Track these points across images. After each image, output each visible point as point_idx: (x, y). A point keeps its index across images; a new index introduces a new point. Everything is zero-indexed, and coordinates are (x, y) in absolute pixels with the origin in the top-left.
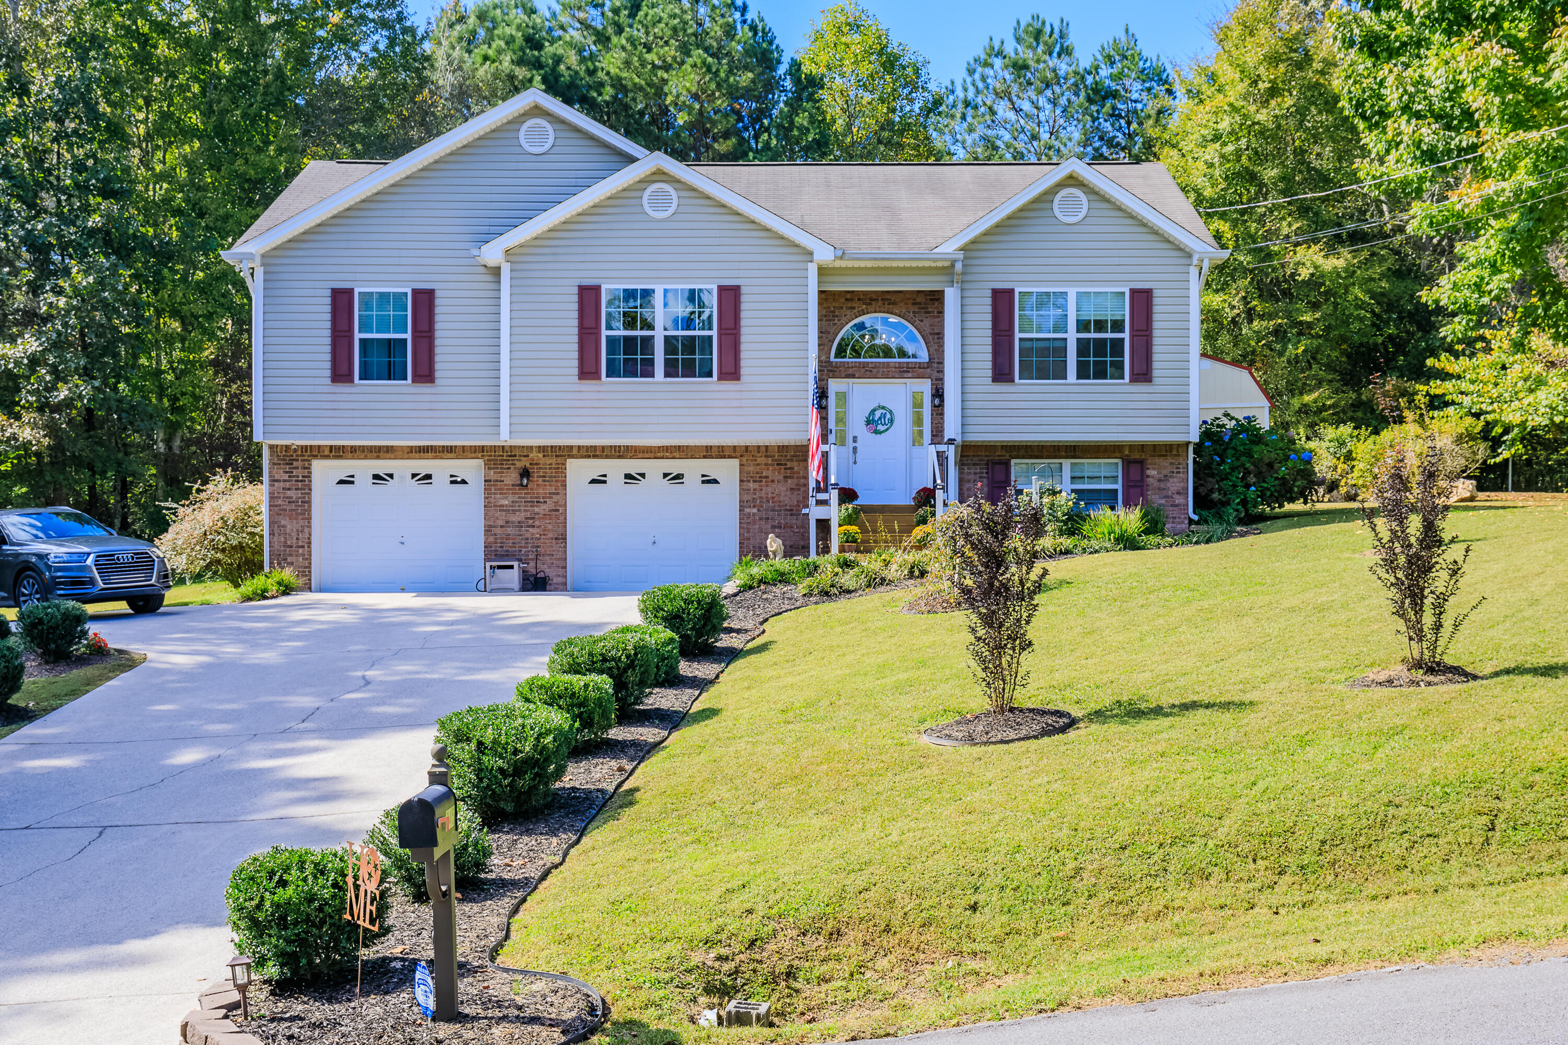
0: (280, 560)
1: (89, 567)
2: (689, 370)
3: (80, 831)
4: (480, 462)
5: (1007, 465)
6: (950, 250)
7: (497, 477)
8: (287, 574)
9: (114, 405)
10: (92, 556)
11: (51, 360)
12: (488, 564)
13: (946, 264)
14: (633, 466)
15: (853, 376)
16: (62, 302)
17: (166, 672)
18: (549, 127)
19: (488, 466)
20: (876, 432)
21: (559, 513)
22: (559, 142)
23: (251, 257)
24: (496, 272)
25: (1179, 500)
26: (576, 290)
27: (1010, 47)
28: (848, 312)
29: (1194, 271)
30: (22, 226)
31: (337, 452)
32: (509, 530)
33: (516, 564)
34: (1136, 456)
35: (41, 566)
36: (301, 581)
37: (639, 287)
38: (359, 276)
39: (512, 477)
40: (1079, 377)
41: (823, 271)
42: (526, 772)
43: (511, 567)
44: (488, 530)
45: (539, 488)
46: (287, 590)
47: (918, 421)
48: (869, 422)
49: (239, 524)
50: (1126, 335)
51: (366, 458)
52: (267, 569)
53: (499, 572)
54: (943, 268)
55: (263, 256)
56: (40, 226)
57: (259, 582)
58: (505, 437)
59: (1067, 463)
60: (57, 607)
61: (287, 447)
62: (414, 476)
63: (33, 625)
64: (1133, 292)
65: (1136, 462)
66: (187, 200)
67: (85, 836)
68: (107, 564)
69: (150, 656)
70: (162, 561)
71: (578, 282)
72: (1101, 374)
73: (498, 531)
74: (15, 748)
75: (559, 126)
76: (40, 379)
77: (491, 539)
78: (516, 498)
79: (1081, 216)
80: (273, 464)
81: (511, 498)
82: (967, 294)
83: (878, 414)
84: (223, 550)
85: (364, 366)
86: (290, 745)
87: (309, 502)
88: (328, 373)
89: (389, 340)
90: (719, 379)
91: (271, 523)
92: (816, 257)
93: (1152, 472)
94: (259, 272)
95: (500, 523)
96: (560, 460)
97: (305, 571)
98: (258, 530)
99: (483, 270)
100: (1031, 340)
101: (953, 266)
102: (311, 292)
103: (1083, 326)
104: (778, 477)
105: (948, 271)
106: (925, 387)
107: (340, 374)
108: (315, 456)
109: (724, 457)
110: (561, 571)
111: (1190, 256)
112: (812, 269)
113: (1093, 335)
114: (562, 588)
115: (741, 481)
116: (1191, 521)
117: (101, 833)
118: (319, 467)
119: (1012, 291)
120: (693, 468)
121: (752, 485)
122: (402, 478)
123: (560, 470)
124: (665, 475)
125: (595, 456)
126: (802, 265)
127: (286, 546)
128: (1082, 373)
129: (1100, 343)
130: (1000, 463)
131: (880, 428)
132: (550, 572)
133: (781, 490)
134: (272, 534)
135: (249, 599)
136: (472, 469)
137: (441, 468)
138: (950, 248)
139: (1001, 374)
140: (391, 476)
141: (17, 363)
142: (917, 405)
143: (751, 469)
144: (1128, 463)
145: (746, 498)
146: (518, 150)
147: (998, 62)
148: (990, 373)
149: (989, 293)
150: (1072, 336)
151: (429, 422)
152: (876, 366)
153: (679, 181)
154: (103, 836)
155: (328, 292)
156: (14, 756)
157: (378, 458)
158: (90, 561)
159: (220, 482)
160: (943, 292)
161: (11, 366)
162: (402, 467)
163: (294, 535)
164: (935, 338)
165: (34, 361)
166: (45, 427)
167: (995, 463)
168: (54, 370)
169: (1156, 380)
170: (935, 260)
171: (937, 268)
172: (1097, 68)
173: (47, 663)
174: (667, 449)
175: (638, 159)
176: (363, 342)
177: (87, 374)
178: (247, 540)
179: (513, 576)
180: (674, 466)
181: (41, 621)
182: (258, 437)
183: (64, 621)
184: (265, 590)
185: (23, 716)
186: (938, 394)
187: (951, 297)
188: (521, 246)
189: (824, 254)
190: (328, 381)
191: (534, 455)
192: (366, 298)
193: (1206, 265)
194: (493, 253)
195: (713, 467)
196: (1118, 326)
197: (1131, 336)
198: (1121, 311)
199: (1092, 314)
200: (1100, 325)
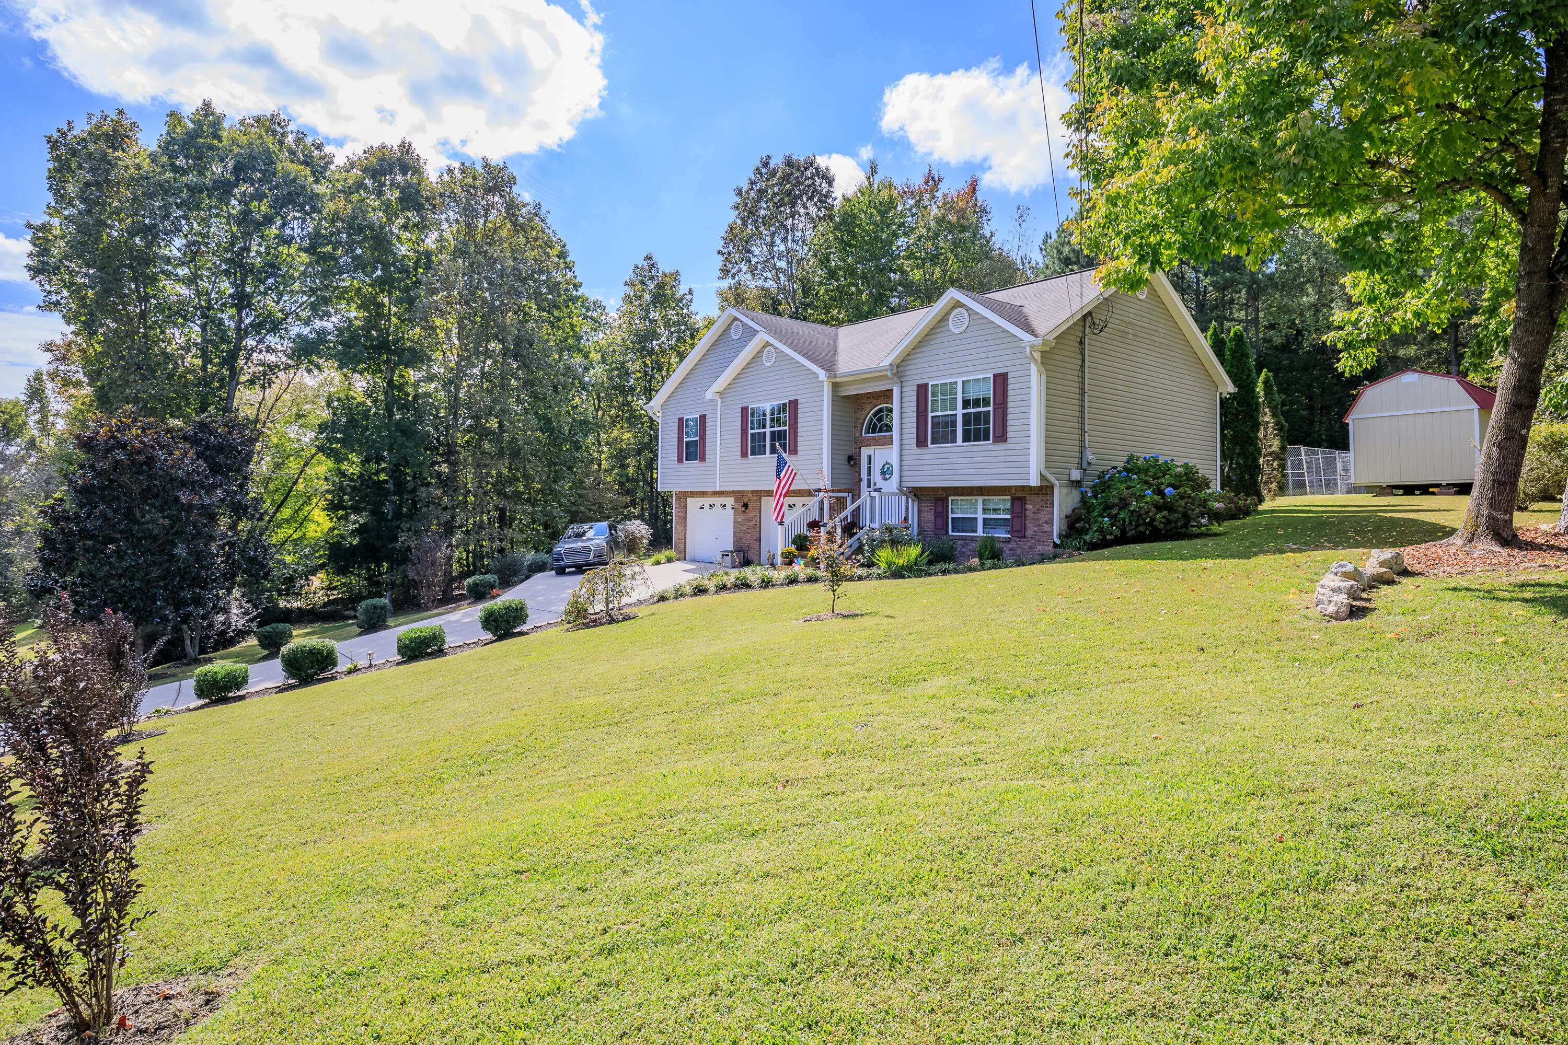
0: (677, 544)
4: (730, 498)
7: (737, 504)
15: (871, 445)
19: (732, 500)
20: (887, 479)
25: (1047, 528)
28: (869, 406)
31: (703, 494)
32: (741, 535)
34: (1019, 495)
36: (681, 556)
39: (741, 507)
40: (964, 441)
44: (735, 534)
45: (751, 512)
48: (883, 473)
50: (991, 409)
59: (980, 499)
62: (721, 505)
64: (995, 376)
65: (1018, 498)
72: (976, 438)
73: (738, 535)
77: (736, 539)
79: (965, 326)
80: (676, 500)
81: (742, 518)
82: (904, 390)
83: (886, 468)
87: (685, 518)
90: (789, 454)
91: (675, 528)
93: (1029, 507)
95: (738, 530)
97: (683, 551)
100: (937, 417)
103: (966, 404)
108: (687, 497)
113: (971, 410)
116: (1056, 546)
118: (689, 501)
119: (927, 384)
122: (718, 506)
127: (678, 539)
128: (966, 439)
129: (977, 415)
130: (941, 500)
131: (888, 476)
134: (675, 533)
137: (726, 501)
139: (921, 442)
140: (714, 505)
144: (1013, 500)
148: (915, 441)
149: (915, 388)
150: (960, 412)
151: (702, 480)
152: (880, 437)
160: (892, 391)
163: (681, 534)
167: (937, 500)
169: (1009, 441)
171: (889, 374)
187: (896, 393)
196: (986, 402)
197: (994, 409)
198: (989, 391)
199: (972, 396)
200: (977, 403)
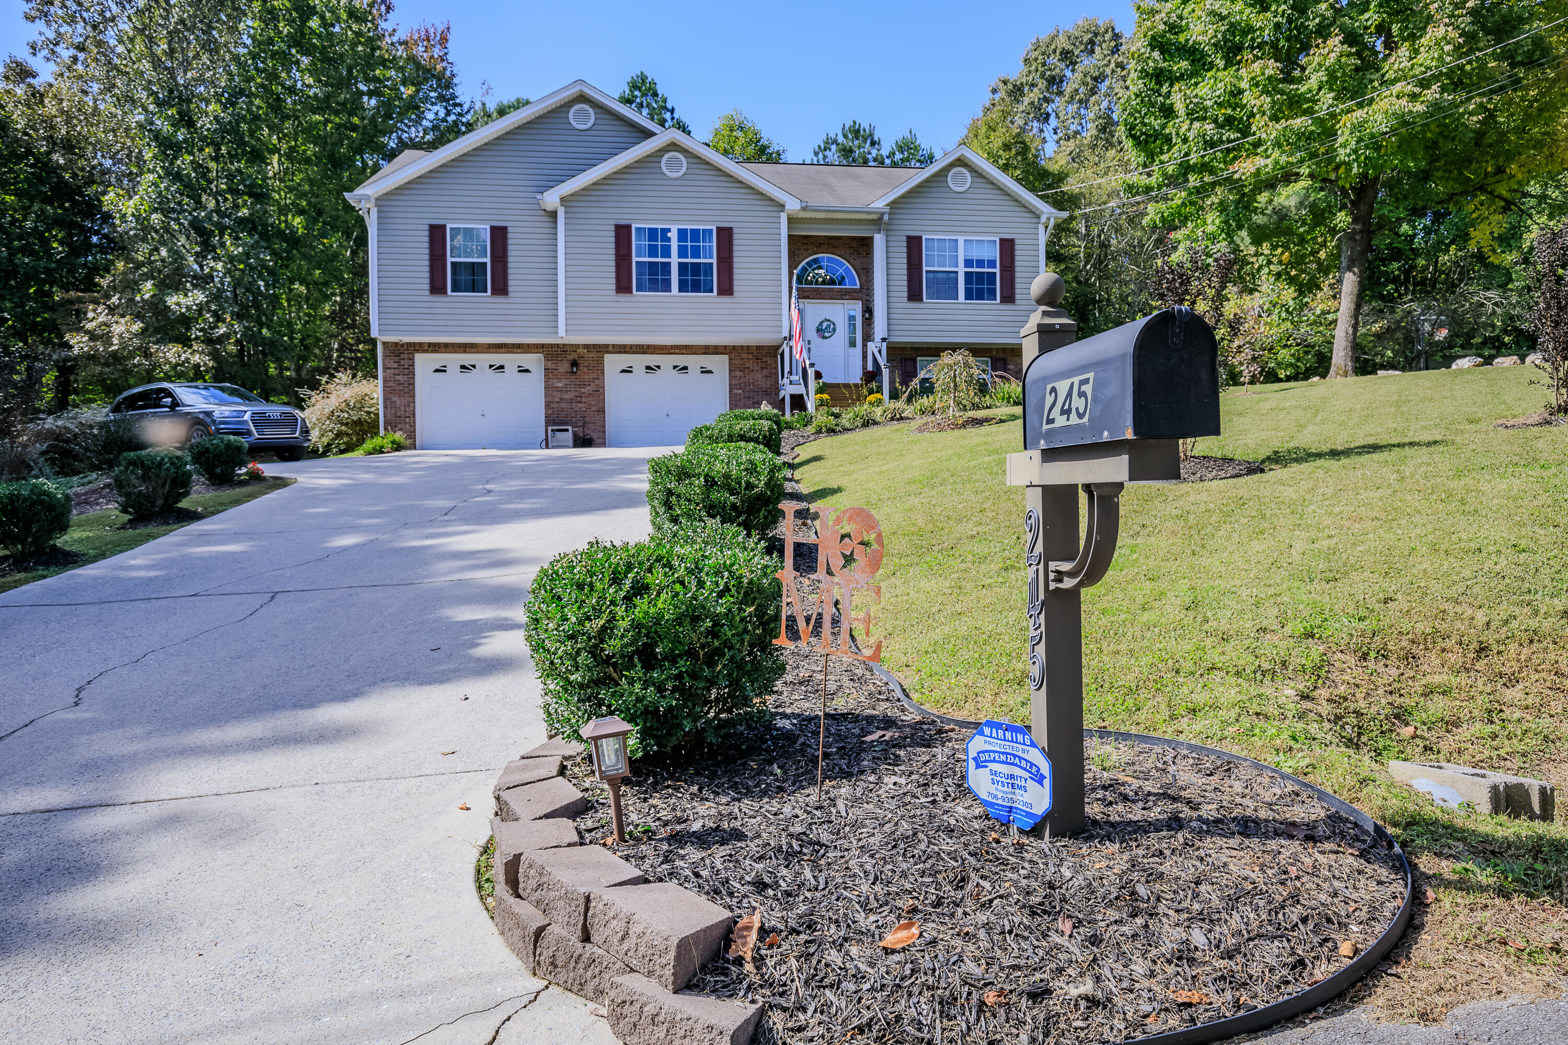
0: (392, 425)
1: (246, 422)
2: (696, 287)
3: (250, 597)
4: (541, 356)
5: (915, 361)
6: (881, 205)
7: (554, 366)
8: (399, 436)
9: (260, 341)
10: (248, 414)
11: (213, 307)
12: (550, 428)
13: (875, 217)
14: (652, 360)
15: (808, 298)
16: (220, 266)
17: (314, 489)
18: (591, 111)
19: (547, 358)
20: (824, 337)
21: (599, 393)
22: (598, 122)
23: (367, 198)
24: (553, 215)
26: (613, 228)
27: (841, 139)
28: (805, 253)
29: (1041, 228)
30: (190, 214)
31: (434, 348)
32: (563, 405)
33: (570, 428)
34: (1001, 355)
35: (208, 420)
36: (408, 442)
37: (659, 226)
38: (450, 216)
39: (564, 367)
40: (966, 298)
41: (791, 220)
42: (759, 511)
43: (567, 430)
44: (548, 405)
45: (585, 374)
46: (398, 447)
47: (852, 328)
48: (819, 330)
49: (358, 405)
50: (997, 270)
51: (455, 352)
52: (382, 432)
53: (558, 434)
54: (873, 220)
55: (377, 199)
56: (203, 214)
57: (377, 441)
58: (563, 335)
60: (222, 439)
61: (396, 344)
62: (491, 366)
63: (201, 454)
64: (1002, 240)
65: (1000, 359)
66: (309, 204)
67: (256, 601)
68: (261, 420)
69: (299, 479)
70: (303, 420)
71: (614, 222)
72: (980, 297)
73: (555, 405)
74: (184, 538)
75: (598, 110)
76: (205, 321)
77: (550, 411)
78: (568, 382)
79: (967, 187)
80: (385, 356)
81: (564, 382)
82: (890, 239)
83: (825, 325)
84: (347, 424)
85: (454, 282)
86: (443, 530)
87: (413, 384)
88: (427, 287)
89: (473, 264)
90: (719, 294)
91: (385, 400)
92: (787, 207)
93: (1011, 367)
94: (374, 212)
95: (556, 400)
96: (599, 354)
97: (412, 435)
98: (373, 409)
99: (542, 213)
100: (933, 272)
101: (881, 219)
102: (413, 227)
103: (968, 263)
104: (756, 367)
105: (878, 223)
106: (856, 308)
107: (437, 288)
108: (417, 351)
109: (717, 353)
110: (601, 435)
111: (1039, 217)
112: (784, 218)
113: (975, 270)
114: (603, 445)
115: (730, 371)
117: (273, 598)
118: (419, 358)
119: (920, 238)
120: (694, 362)
121: (738, 373)
122: (482, 368)
123: (600, 362)
124: (675, 367)
125: (626, 352)
126: (776, 214)
127: (396, 416)
128: (969, 296)
129: (980, 275)
130: (910, 359)
131: (827, 334)
132: (594, 436)
133: (759, 377)
134: (385, 407)
135: (370, 454)
136: (533, 361)
137: (511, 360)
138: (880, 205)
139: (914, 295)
140: (474, 366)
141: (189, 308)
142: (852, 318)
143: (737, 362)
144: (993, 360)
145: (734, 382)
146: (568, 126)
147: (834, 147)
148: (906, 294)
149: (905, 239)
150: (961, 270)
151: (504, 324)
152: (824, 290)
153: (687, 151)
154: (276, 599)
155: (427, 227)
156: (184, 544)
157: (465, 352)
158: (247, 417)
159: (343, 377)
160: (872, 238)
161: (184, 310)
162: (483, 360)
163: (403, 408)
164: (866, 272)
165: (201, 308)
166: (209, 354)
167: (906, 359)
168: (215, 314)
169: (1017, 302)
170: (869, 213)
171: (869, 220)
172: (894, 154)
173: (213, 485)
174: (677, 347)
175: (654, 134)
176: (452, 263)
177: (239, 316)
178: (364, 416)
179: (569, 436)
180: (681, 360)
181: (207, 450)
182: (374, 333)
183: (227, 450)
184: (382, 447)
185: (190, 516)
186: (868, 311)
187: (879, 240)
188: (572, 195)
189: (793, 205)
190: (428, 293)
191: (580, 351)
192: (455, 231)
193: (1052, 223)
194: (551, 199)
195: (709, 361)
196: (992, 263)
197: (1001, 271)
198: (995, 253)
199: (975, 256)
200: (980, 263)
